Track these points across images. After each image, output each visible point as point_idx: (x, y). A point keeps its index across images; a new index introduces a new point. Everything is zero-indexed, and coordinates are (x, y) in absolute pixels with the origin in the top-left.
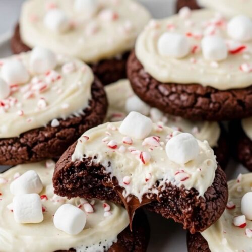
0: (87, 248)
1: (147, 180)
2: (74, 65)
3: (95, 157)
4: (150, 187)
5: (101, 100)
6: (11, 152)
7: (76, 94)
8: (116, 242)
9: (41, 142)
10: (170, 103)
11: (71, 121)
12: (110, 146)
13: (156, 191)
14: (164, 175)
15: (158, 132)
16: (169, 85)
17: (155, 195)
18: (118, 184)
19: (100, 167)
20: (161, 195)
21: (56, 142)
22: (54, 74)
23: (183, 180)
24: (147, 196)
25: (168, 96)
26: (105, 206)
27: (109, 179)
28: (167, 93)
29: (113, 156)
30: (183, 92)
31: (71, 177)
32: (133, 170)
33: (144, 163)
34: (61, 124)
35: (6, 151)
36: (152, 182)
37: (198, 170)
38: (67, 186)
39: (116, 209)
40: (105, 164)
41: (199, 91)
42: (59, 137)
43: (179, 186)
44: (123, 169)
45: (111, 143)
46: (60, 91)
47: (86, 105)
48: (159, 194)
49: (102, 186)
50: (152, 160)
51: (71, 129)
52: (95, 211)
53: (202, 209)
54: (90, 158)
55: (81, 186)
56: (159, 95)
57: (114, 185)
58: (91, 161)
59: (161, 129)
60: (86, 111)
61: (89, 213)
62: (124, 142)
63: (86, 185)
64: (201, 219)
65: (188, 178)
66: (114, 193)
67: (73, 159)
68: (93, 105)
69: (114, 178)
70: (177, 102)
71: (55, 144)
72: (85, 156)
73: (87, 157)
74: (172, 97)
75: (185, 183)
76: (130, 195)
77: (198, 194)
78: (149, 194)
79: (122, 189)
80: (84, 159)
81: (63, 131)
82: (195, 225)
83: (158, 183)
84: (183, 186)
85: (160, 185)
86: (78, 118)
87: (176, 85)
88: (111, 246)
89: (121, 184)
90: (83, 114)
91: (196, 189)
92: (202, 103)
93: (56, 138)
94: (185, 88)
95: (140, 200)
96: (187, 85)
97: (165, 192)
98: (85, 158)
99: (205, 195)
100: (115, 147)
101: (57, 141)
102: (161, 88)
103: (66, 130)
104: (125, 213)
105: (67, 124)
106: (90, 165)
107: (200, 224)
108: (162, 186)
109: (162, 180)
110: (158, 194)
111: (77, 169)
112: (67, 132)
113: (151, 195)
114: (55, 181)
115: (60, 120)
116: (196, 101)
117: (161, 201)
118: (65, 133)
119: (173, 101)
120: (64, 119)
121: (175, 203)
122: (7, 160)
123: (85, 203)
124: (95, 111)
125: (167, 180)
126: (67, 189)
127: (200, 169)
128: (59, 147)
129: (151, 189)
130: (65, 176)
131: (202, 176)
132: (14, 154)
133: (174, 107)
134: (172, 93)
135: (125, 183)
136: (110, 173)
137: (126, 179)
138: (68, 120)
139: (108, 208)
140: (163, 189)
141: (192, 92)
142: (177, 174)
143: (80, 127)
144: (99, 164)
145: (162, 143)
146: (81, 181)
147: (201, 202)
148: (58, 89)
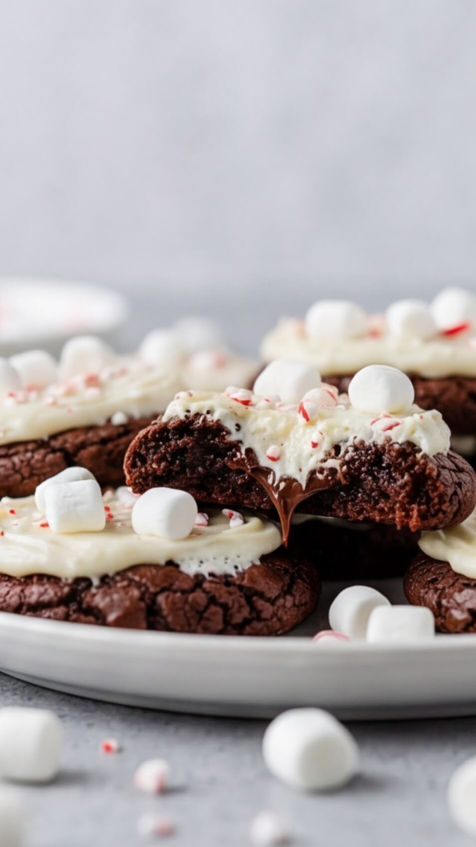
0: (201, 562)
1: (315, 445)
3: (209, 412)
4: (322, 456)
6: (33, 462)
8: (258, 563)
9: (92, 444)
12: (236, 400)
13: (335, 463)
17: (333, 471)
18: (256, 461)
19: (219, 429)
20: (345, 469)
23: (387, 429)
24: (320, 476)
26: (231, 517)
27: (239, 454)
29: (244, 417)
31: (162, 450)
32: (286, 433)
33: (308, 419)
35: (22, 461)
36: (326, 446)
38: (154, 466)
40: (230, 425)
43: (380, 442)
44: (266, 434)
48: (342, 467)
49: (225, 469)
53: (430, 476)
54: (198, 415)
55: (183, 466)
57: (250, 463)
58: (202, 418)
61: (200, 525)
63: (193, 469)
64: (429, 500)
65: (397, 424)
67: (164, 419)
69: (249, 451)
72: (188, 412)
73: (192, 413)
75: (391, 433)
76: (285, 479)
77: (419, 450)
78: (321, 471)
79: (267, 471)
80: (187, 417)
82: (419, 511)
83: (337, 448)
84: (389, 440)
85: (342, 453)
88: (250, 568)
89: (264, 462)
91: (415, 442)
95: (304, 485)
97: (352, 460)
99: (435, 457)
106: (200, 425)
108: (347, 452)
109: (346, 441)
110: (338, 468)
113: (325, 473)
121: (376, 479)
122: (23, 478)
125: (355, 438)
127: (421, 417)
129: (324, 461)
130: (151, 448)
132: (39, 465)
135: (271, 459)
136: (240, 442)
137: (272, 450)
139: (237, 520)
140: (351, 454)
142: (374, 422)
144: (218, 420)
146: (183, 457)
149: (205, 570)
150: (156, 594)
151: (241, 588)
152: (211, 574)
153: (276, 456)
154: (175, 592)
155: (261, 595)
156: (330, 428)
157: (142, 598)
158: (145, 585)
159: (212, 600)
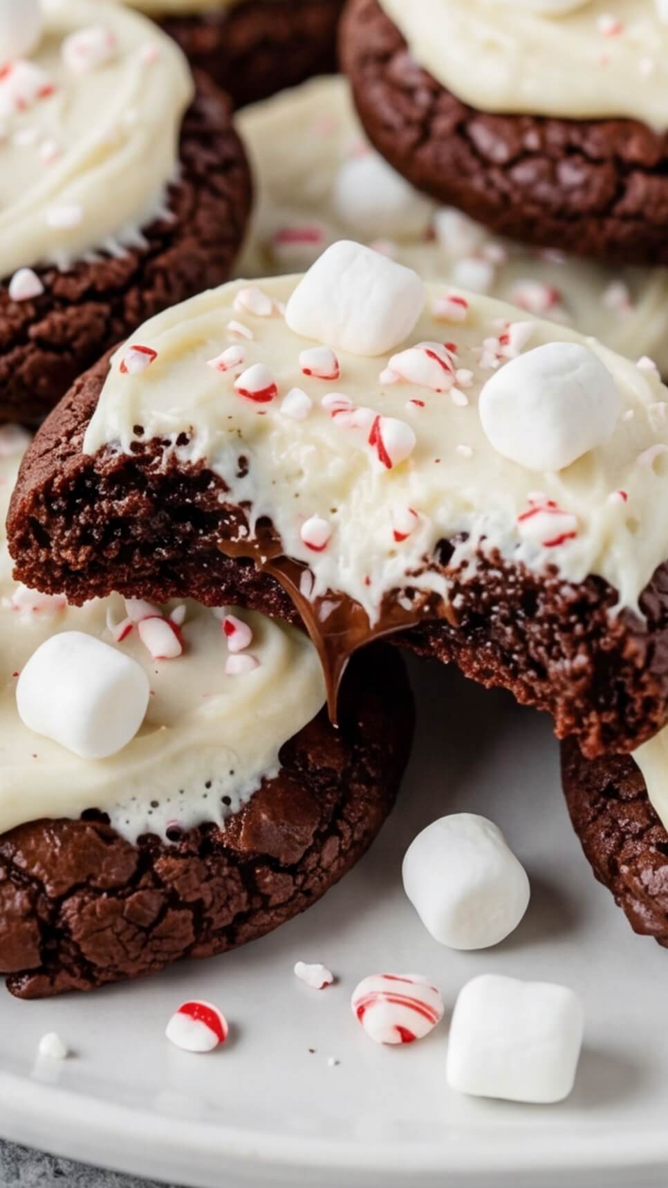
0: (155, 804)
1: (399, 537)
2: (112, 40)
3: (183, 440)
4: (415, 564)
5: (219, 181)
7: (115, 164)
8: (273, 774)
10: (516, 198)
11: (93, 274)
12: (243, 392)
13: (438, 584)
14: (472, 515)
15: (444, 321)
16: (512, 121)
17: (434, 599)
18: (278, 545)
19: (203, 477)
20: (458, 601)
21: (31, 359)
22: (25, 77)
23: (550, 544)
24: (407, 604)
25: (508, 166)
26: (230, 629)
27: (242, 530)
28: (501, 152)
29: (260, 432)
30: (571, 150)
32: (342, 489)
33: (389, 465)
34: (48, 289)
36: (422, 543)
37: (615, 497)
38: (67, 555)
39: (275, 641)
40: (225, 468)
41: (633, 150)
42: (42, 343)
43: (536, 567)
44: (302, 484)
45: (250, 380)
46: (48, 149)
47: (156, 208)
48: (452, 595)
49: (214, 553)
50: (423, 452)
51: (90, 308)
52: (186, 648)
53: (631, 662)
54: (159, 443)
55: (125, 556)
56: (472, 164)
57: (264, 550)
58: (167, 452)
59: (460, 311)
60: (153, 231)
61: (162, 658)
62: (307, 372)
63: (148, 549)
64: (625, 700)
65: (572, 535)
66: (263, 582)
67: (89, 443)
68: (186, 204)
69: (265, 524)
70: (543, 190)
71: (25, 367)
72: (139, 430)
73: (147, 437)
74: (523, 173)
75: (561, 556)
76: (330, 595)
77: (614, 598)
78: (410, 592)
79: (297, 568)
80: (135, 446)
81: (57, 317)
82: (601, 726)
83: (444, 548)
85: (455, 562)
86: (123, 263)
87: (541, 121)
88: (254, 796)
89: (292, 549)
90: (142, 243)
92: (647, 200)
93: (29, 347)
94: (575, 137)
95: (374, 616)
96: (584, 124)
97: (475, 585)
98: (141, 439)
99: (642, 604)
100: (265, 395)
101: (33, 357)
102: (482, 135)
103: (71, 311)
104: (312, 661)
105: (78, 287)
106: (163, 469)
107: (621, 719)
108: (464, 564)
109: (465, 536)
110: (444, 594)
111: (109, 486)
112: (77, 323)
113: (418, 598)
114: (18, 534)
115: (40, 270)
116: (621, 191)
117: (459, 620)
118: (65, 326)
119: (526, 189)
120: (64, 266)
121: (520, 635)
123: (147, 618)
124: (197, 232)
125: (483, 538)
126: (66, 564)
127: (624, 496)
128: (43, 382)
129: (417, 573)
130: (58, 512)
131: (632, 525)
133: (531, 210)
134: (522, 156)
135: (310, 546)
136: (247, 504)
137: (312, 528)
138: (79, 269)
139: (241, 637)
140: (468, 574)
141: (606, 151)
142: (528, 515)
143: (132, 298)
144: (201, 461)
145: (464, 375)
146: (126, 534)
147: (629, 632)
148: (40, 141)
149: (159, 825)
150: (59, 901)
151: (232, 857)
152: (174, 833)
153: (318, 543)
154: (98, 892)
155: (271, 862)
156: (435, 500)
157: (31, 914)
158: (36, 879)
159: (173, 901)
